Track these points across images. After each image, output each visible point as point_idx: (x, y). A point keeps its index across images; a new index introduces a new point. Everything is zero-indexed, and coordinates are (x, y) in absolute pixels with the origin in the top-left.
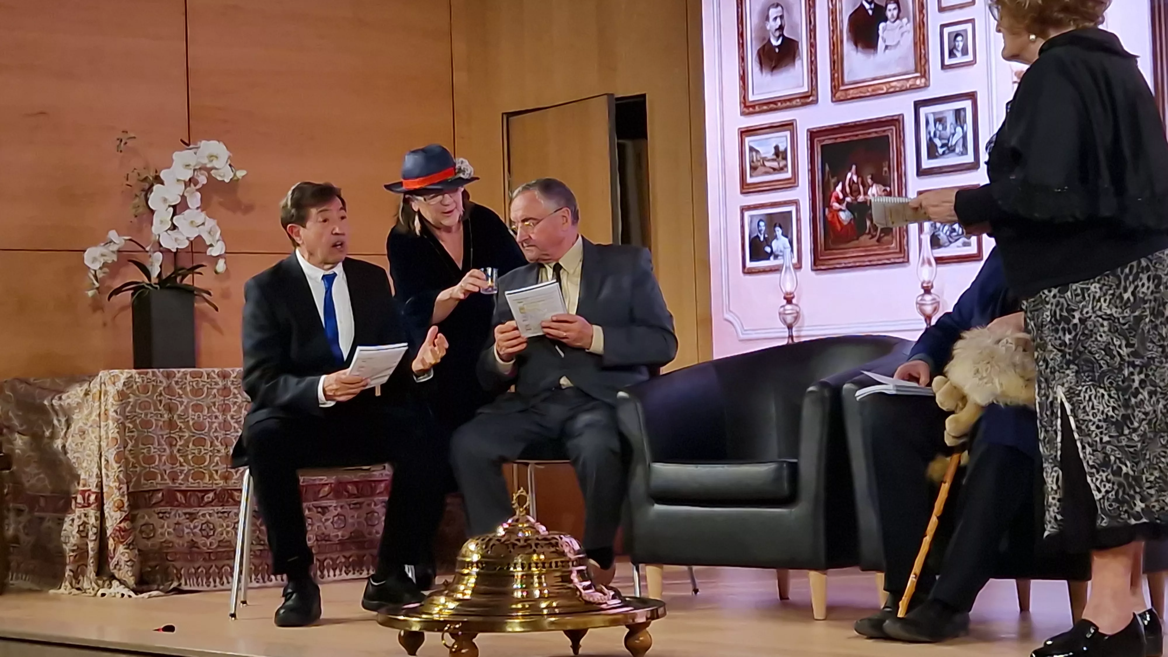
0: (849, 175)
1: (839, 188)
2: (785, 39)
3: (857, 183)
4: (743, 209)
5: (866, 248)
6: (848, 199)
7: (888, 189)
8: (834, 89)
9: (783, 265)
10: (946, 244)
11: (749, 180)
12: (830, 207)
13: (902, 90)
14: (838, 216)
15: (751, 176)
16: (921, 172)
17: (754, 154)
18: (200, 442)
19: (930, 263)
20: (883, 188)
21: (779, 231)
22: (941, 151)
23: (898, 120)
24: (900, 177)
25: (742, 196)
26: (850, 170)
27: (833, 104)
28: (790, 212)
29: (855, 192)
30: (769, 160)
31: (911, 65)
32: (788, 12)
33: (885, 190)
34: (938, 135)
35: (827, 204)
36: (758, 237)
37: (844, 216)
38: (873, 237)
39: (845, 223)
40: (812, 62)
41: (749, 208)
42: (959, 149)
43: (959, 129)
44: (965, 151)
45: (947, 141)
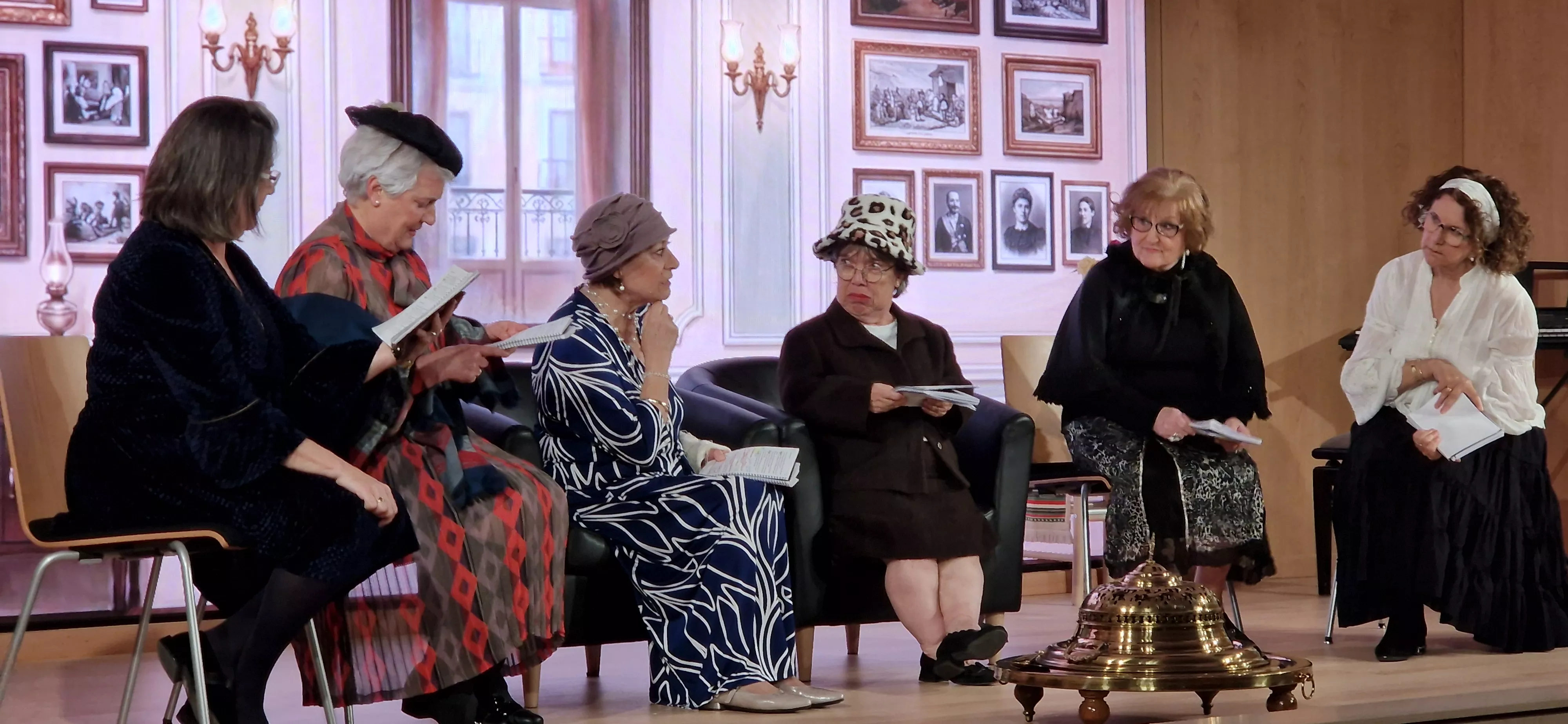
10: (91, 238)
13: (22, 24)
16: (51, 138)
19: (62, 260)
22: (87, 115)
23: (15, 62)
24: (15, 140)
34: (82, 94)
42: (116, 116)
43: (117, 91)
44: (126, 120)
45: (97, 103)
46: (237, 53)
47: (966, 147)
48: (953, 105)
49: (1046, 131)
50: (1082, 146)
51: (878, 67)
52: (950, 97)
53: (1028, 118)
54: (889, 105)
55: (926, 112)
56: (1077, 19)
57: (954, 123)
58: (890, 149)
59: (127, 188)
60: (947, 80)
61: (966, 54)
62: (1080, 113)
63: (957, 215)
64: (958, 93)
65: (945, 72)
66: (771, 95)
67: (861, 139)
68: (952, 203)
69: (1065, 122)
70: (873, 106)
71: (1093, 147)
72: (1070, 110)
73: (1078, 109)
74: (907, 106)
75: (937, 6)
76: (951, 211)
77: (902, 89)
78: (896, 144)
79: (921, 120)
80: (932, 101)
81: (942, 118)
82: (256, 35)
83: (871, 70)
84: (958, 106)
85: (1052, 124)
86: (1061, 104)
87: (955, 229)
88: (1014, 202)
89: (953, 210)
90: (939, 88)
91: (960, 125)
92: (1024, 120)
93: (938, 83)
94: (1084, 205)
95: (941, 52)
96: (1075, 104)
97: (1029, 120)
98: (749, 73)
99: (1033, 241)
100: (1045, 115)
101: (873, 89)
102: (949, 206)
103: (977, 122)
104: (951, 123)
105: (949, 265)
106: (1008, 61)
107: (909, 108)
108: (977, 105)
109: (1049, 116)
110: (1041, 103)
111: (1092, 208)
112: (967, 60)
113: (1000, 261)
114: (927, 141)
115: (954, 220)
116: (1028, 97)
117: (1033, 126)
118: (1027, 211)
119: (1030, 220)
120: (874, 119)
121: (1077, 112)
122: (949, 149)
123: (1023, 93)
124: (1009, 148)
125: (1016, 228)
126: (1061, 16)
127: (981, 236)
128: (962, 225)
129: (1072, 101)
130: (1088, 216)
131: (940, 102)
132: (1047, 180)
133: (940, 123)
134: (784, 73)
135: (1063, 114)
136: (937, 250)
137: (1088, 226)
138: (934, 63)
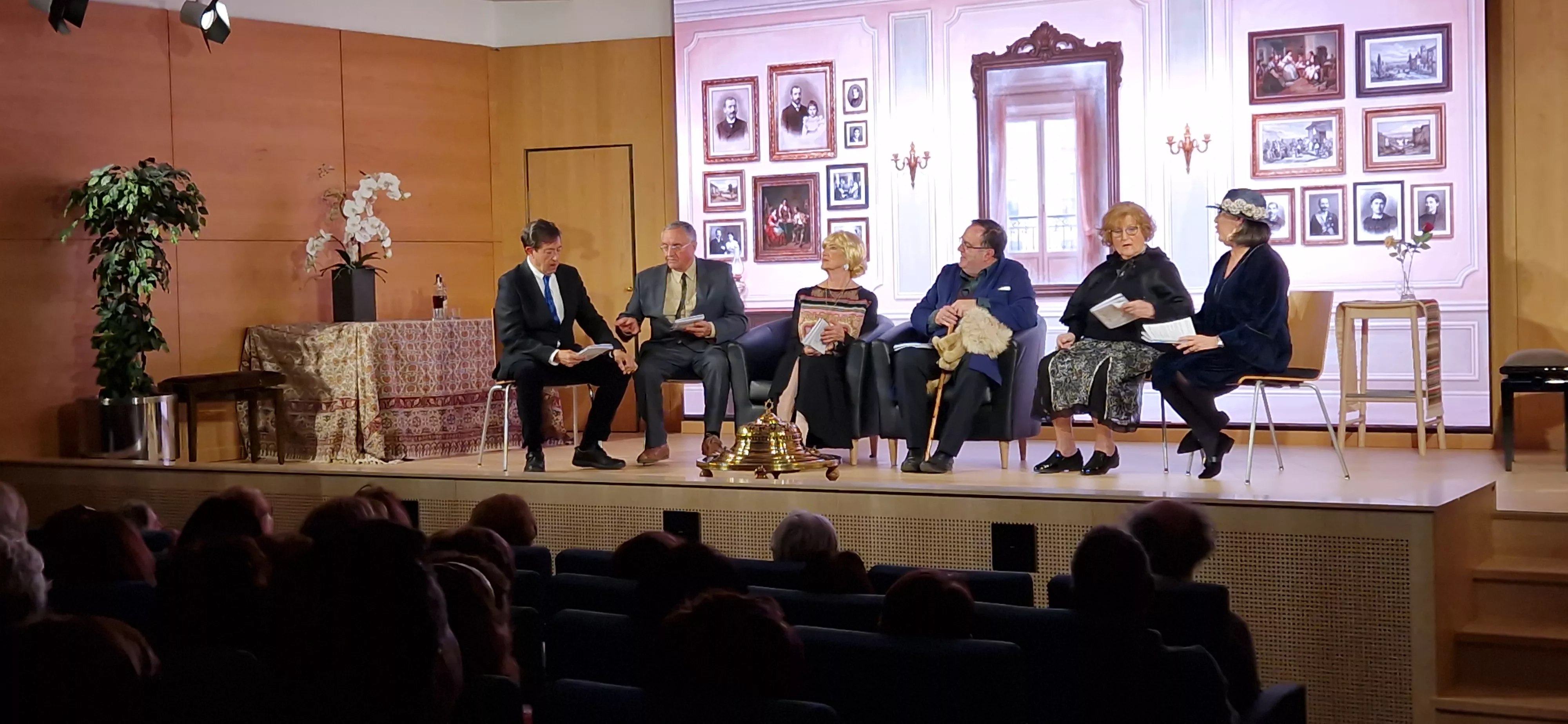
0: (781, 206)
1: (774, 213)
2: (737, 120)
3: (787, 212)
4: (705, 222)
5: (792, 250)
6: (781, 221)
7: (808, 216)
8: (772, 154)
9: (733, 258)
11: (710, 204)
12: (768, 224)
13: (818, 158)
14: (773, 230)
15: (711, 202)
16: (830, 208)
17: (714, 188)
18: (412, 368)
20: (804, 215)
21: (731, 237)
22: (843, 196)
23: (815, 176)
24: (816, 209)
25: (705, 214)
26: (782, 203)
27: (770, 163)
28: (739, 226)
29: (785, 216)
30: (724, 193)
31: (825, 145)
32: (739, 103)
33: (805, 217)
34: (842, 187)
35: (765, 221)
36: (716, 240)
37: (777, 230)
38: (797, 244)
39: (778, 235)
40: (756, 136)
41: (710, 222)
42: (855, 196)
43: (856, 184)
44: (859, 197)
45: (846, 191)
46: (906, 162)
47: (1335, 170)
48: (1324, 145)
49: (1398, 153)
50: (1428, 161)
51: (1268, 128)
52: (1321, 140)
54: (1276, 150)
55: (1304, 152)
56: (1425, 78)
57: (1324, 156)
58: (1277, 176)
59: (860, 228)
60: (1319, 130)
61: (1334, 112)
62: (1427, 140)
63: (1326, 213)
64: (1327, 137)
65: (1318, 125)
66: (1195, 153)
67: (1256, 172)
68: (1322, 206)
69: (1414, 146)
70: (1265, 152)
71: (1438, 161)
72: (1419, 138)
73: (1426, 137)
74: (1289, 149)
75: (1313, 85)
76: (1323, 210)
77: (1287, 140)
78: (1281, 173)
79: (1300, 157)
80: (1308, 144)
81: (1315, 154)
82: (914, 151)
83: (1263, 130)
84: (1328, 145)
85: (1403, 149)
86: (1411, 135)
87: (1325, 221)
88: (1372, 201)
91: (1329, 157)
92: (1380, 149)
93: (1313, 133)
94: (1430, 199)
95: (1316, 113)
96: (1424, 134)
97: (1385, 148)
98: (1181, 141)
99: (1386, 225)
100: (1398, 144)
101: (1265, 141)
102: (1320, 207)
103: (1343, 153)
104: (1322, 156)
106: (1369, 112)
107: (1291, 150)
108: (1342, 143)
109: (1401, 144)
110: (1395, 136)
111: (1437, 201)
112: (1335, 116)
113: (1359, 239)
114: (1305, 169)
115: (1325, 216)
116: (1384, 134)
117: (1388, 151)
118: (1382, 206)
119: (1385, 211)
120: (1265, 159)
121: (1425, 140)
122: (1320, 173)
123: (1380, 131)
124: (1367, 167)
125: (1373, 217)
126: (1412, 78)
127: (1345, 224)
128: (1330, 219)
129: (1421, 132)
130: (1433, 206)
131: (1314, 144)
132: (1399, 185)
133: (1314, 157)
134: (1204, 139)
135: (1414, 141)
136: (1312, 233)
137: (1434, 213)
138: (1309, 121)
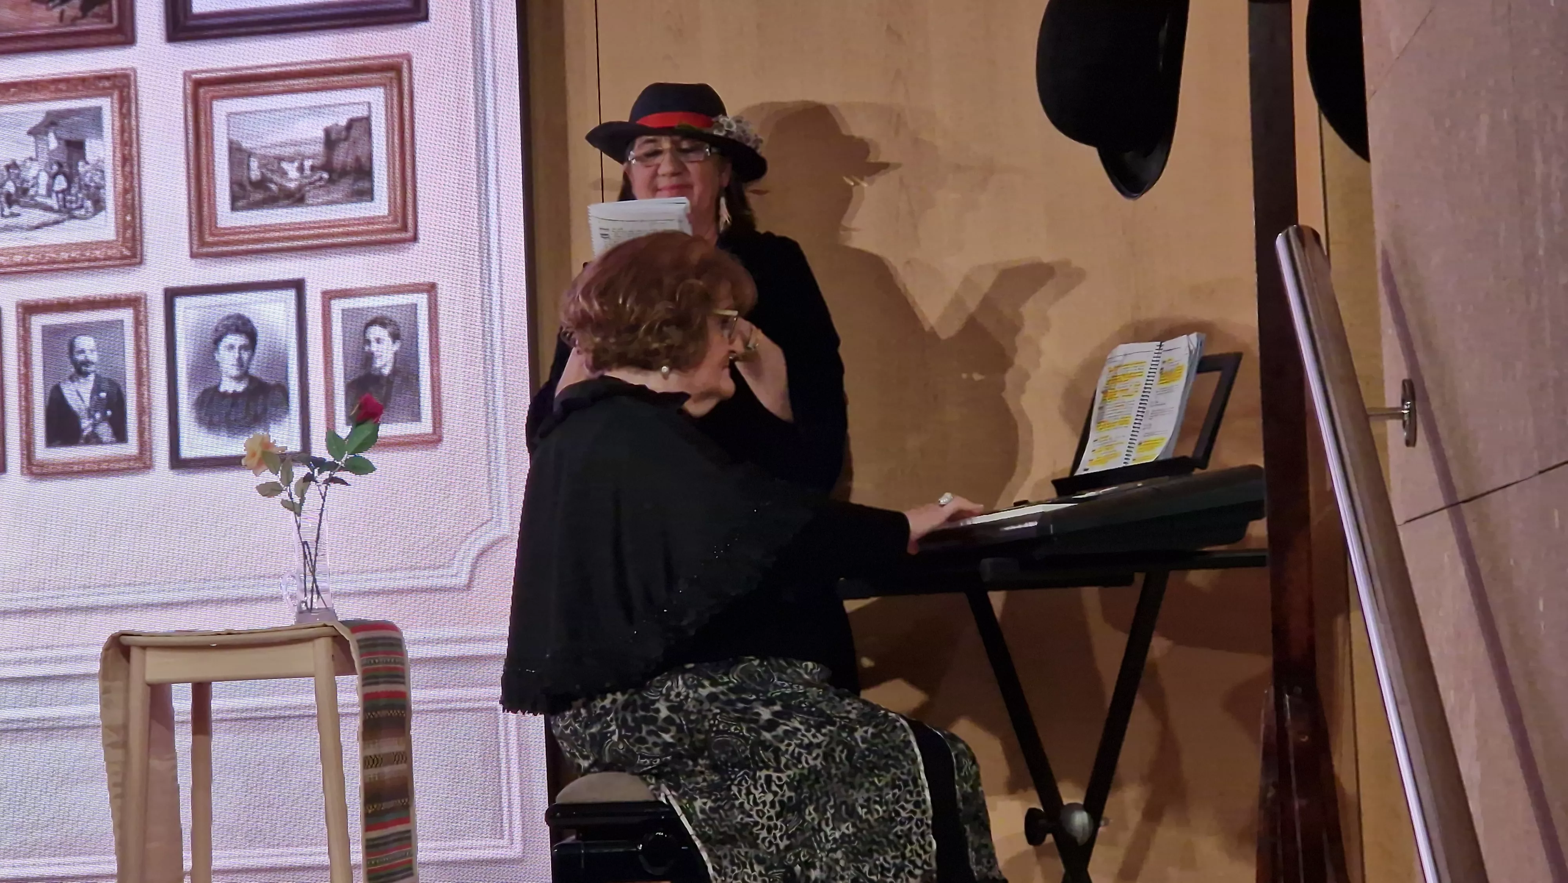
47: (110, 253)
48: (80, 180)
49: (286, 202)
50: (370, 221)
52: (73, 166)
53: (246, 183)
57: (83, 212)
60: (66, 136)
61: (107, 84)
62: (364, 160)
63: (92, 377)
64: (89, 157)
65: (61, 122)
68: (80, 357)
69: (331, 181)
71: (395, 221)
72: (342, 156)
73: (361, 152)
75: (44, 7)
76: (80, 370)
80: (36, 178)
81: (56, 207)
84: (92, 180)
85: (300, 188)
86: (319, 148)
87: (87, 403)
88: (217, 341)
89: (84, 368)
90: (51, 153)
91: (95, 214)
92: (236, 188)
93: (48, 145)
94: (376, 332)
95: (52, 87)
97: (249, 188)
99: (259, 409)
100: (284, 173)
102: (75, 363)
103: (133, 204)
104: (77, 213)
105: (75, 468)
106: (199, 84)
108: (132, 173)
109: (293, 173)
110: (277, 151)
111: (395, 337)
112: (111, 95)
113: (186, 452)
114: (27, 250)
115: (86, 387)
116: (246, 144)
117: (258, 196)
118: (245, 356)
119: (253, 371)
121: (358, 159)
122: (74, 261)
123: (235, 138)
124: (203, 243)
125: (222, 389)
127: (143, 411)
129: (346, 139)
130: (385, 354)
131: (53, 177)
132: (290, 295)
133: (54, 216)
135: (327, 166)
136: (52, 442)
137: (386, 371)
138: (38, 109)
